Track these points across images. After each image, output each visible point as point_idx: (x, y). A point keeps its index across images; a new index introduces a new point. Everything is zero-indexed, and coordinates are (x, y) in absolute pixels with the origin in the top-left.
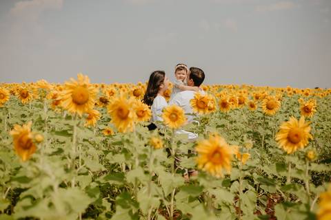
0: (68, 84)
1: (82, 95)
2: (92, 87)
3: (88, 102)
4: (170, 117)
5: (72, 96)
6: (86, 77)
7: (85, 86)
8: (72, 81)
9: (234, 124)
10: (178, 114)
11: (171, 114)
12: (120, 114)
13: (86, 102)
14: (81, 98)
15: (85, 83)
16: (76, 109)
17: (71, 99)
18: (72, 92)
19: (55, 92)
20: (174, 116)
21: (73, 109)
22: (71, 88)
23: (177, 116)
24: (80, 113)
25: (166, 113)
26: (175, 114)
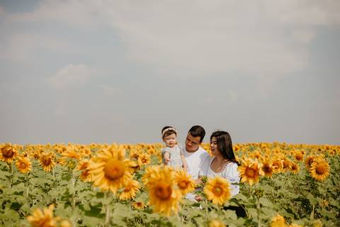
1: (116, 169)
2: (128, 159)
3: (124, 176)
4: (214, 191)
5: (104, 170)
9: (279, 191)
10: (222, 187)
11: (215, 187)
12: (159, 194)
13: (122, 175)
14: (115, 173)
16: (109, 185)
17: (102, 175)
18: (104, 166)
19: (86, 160)
20: (218, 190)
21: (105, 186)
22: (104, 160)
23: (221, 189)
24: (114, 189)
25: (209, 186)
26: (219, 187)
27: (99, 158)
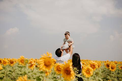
0: (43, 57)
1: (49, 62)
5: (44, 62)
6: (50, 53)
7: (50, 58)
8: (45, 55)
10: (89, 70)
11: (87, 71)
13: (50, 65)
14: (48, 63)
15: (50, 56)
16: (46, 68)
17: (43, 64)
18: (44, 61)
20: (88, 71)
21: (44, 68)
22: (44, 58)
23: (89, 71)
24: (47, 70)
25: (84, 70)
26: (88, 70)
27: (42, 58)
